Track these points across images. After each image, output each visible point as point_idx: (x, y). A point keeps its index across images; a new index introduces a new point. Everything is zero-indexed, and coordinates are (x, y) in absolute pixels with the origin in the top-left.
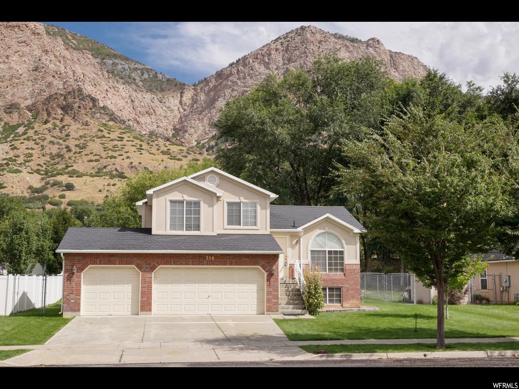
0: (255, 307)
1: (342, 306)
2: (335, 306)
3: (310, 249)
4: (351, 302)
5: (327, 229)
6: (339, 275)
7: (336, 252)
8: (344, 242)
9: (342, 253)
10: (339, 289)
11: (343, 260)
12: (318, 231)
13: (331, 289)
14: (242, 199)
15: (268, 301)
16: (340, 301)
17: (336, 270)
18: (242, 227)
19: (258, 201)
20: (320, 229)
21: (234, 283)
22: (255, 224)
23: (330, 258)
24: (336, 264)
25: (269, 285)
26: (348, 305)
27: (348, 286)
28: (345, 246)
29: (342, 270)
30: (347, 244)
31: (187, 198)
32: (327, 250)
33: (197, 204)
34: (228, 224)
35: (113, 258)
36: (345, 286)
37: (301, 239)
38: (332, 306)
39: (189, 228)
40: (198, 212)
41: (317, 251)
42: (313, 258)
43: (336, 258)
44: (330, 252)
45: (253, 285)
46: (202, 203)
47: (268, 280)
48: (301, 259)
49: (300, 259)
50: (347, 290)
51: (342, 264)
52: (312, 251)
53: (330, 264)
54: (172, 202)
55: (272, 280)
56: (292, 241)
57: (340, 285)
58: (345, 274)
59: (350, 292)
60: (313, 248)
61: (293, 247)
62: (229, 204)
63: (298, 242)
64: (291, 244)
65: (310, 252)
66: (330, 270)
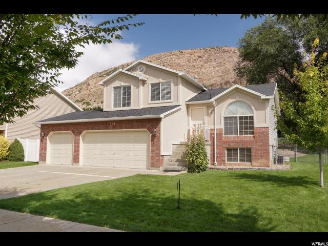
0: (145, 163)
1: (252, 164)
2: (246, 165)
3: (223, 115)
4: (260, 161)
5: (237, 98)
6: (249, 137)
7: (246, 118)
8: (253, 108)
9: (252, 118)
10: (249, 150)
11: (253, 124)
12: (230, 101)
13: (242, 150)
14: (161, 80)
15: (152, 158)
16: (250, 161)
17: (246, 133)
18: (161, 101)
19: (172, 80)
20: (232, 99)
21: (131, 143)
22: (170, 98)
23: (241, 123)
24: (247, 128)
25: (153, 145)
26: (257, 164)
27: (257, 147)
28: (255, 111)
29: (252, 133)
30: (256, 109)
31: (123, 84)
32: (238, 116)
33: (129, 88)
34: (152, 100)
35: (61, 127)
36: (254, 147)
37: (216, 108)
38: (242, 165)
39: (124, 105)
40: (129, 93)
41: (230, 117)
42: (226, 124)
43: (246, 123)
44: (241, 118)
45: (144, 144)
46: (132, 86)
47: (152, 140)
48: (216, 124)
49: (214, 125)
50: (257, 151)
51: (252, 128)
52: (225, 118)
53: (241, 129)
54: (115, 88)
55: (155, 140)
56: (208, 111)
57: (249, 146)
58: (254, 137)
59: (259, 152)
60: (226, 115)
61: (209, 115)
62: (153, 85)
63: (213, 111)
64: (208, 112)
65: (223, 118)
66: (241, 133)
